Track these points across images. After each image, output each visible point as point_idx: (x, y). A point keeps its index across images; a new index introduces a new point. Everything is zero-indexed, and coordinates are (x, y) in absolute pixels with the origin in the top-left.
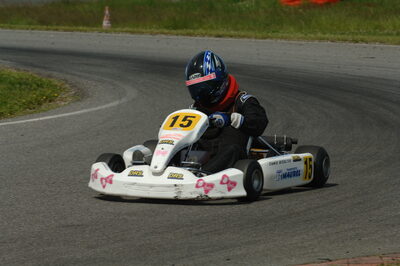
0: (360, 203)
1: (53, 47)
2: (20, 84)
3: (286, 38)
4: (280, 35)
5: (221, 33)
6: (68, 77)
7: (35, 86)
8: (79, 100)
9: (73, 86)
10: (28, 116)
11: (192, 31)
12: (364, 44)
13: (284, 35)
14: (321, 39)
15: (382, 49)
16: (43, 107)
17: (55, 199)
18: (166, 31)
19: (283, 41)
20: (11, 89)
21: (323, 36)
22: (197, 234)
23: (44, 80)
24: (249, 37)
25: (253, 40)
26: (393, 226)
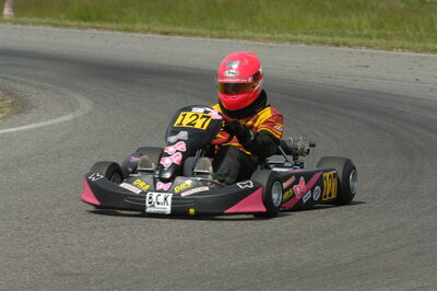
3: (249, 38)
12: (347, 49)
21: (293, 37)
24: (202, 36)
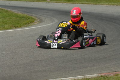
1: (33, 7)
2: (23, 18)
3: (102, 4)
4: (101, 3)
5: (83, 3)
6: (37, 16)
7: (27, 18)
8: (40, 23)
9: (39, 18)
10: (25, 27)
11: (74, 2)
14: (113, 5)
16: (30, 25)
17: (34, 52)
18: (66, 2)
19: (102, 5)
20: (20, 19)
22: (76, 63)
23: (30, 16)
24: (91, 4)
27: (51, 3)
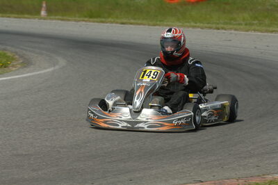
0: (222, 142)
1: (7, 29)
4: (165, 23)
6: (17, 50)
8: (25, 67)
9: (21, 57)
11: (103, 20)
12: (224, 31)
13: (169, 23)
14: (194, 27)
15: (236, 35)
17: (9, 136)
18: (86, 19)
21: (195, 25)
22: (109, 162)
25: (147, 27)
26: (245, 158)
27: (49, 21)
